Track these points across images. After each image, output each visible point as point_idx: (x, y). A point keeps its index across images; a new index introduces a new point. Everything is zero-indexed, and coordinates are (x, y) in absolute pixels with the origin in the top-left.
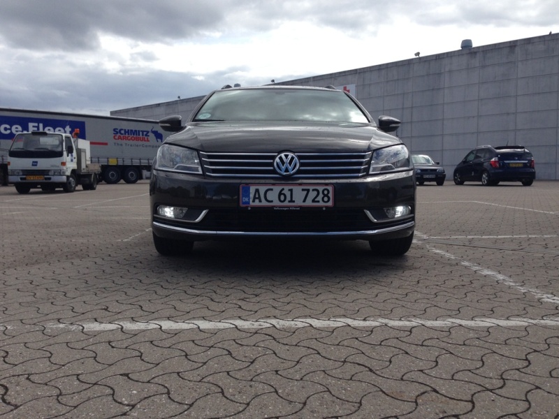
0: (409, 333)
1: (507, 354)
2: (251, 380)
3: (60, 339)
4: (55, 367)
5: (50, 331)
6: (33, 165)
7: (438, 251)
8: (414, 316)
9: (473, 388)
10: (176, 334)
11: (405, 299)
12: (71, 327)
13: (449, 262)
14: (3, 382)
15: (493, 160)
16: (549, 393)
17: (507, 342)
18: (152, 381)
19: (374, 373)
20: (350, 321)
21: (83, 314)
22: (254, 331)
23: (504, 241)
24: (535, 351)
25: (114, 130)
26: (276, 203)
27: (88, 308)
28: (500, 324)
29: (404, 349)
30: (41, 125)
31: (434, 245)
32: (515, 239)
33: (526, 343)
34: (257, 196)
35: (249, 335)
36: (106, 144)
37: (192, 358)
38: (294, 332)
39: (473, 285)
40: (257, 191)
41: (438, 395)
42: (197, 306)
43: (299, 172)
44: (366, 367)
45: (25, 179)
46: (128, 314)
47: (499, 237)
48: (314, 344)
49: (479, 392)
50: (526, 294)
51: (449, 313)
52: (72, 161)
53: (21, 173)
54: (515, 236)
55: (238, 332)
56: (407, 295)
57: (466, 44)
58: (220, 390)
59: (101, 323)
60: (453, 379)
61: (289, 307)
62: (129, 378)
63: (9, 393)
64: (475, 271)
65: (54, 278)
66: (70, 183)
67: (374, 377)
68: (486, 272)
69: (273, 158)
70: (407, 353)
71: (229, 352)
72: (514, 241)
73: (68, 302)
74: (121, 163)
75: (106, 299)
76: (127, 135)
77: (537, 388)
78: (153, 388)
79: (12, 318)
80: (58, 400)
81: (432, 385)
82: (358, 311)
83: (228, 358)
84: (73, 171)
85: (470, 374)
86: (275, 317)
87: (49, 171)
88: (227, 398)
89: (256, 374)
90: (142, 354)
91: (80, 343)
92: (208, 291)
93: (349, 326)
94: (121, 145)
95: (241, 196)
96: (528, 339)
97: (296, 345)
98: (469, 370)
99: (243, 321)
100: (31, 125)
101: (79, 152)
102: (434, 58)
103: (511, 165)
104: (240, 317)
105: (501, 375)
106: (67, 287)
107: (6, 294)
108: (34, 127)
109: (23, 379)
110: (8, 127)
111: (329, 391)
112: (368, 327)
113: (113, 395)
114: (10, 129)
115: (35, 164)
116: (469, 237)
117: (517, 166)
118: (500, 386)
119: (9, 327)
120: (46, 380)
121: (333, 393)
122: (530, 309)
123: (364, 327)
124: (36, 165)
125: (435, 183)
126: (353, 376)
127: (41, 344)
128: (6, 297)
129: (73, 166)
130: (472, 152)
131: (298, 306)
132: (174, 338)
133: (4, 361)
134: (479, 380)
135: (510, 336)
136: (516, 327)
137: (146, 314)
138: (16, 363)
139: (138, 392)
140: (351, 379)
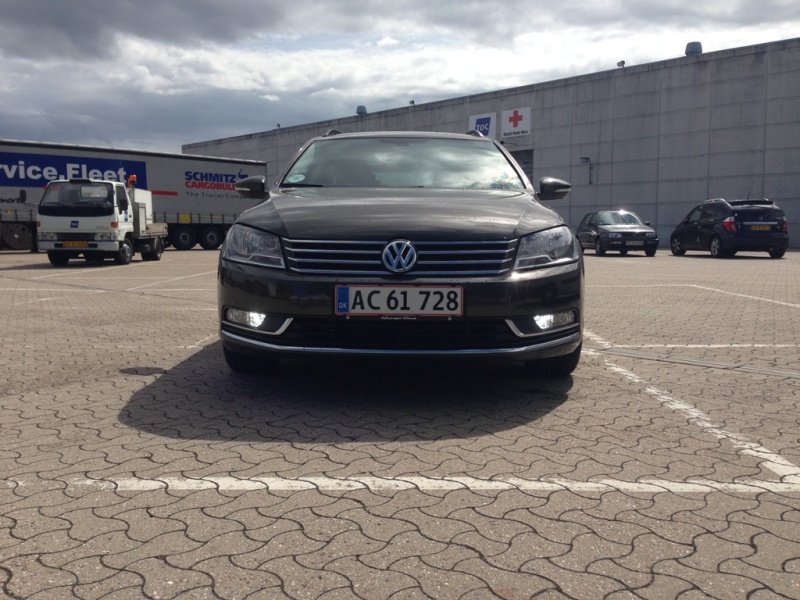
0: (545, 501)
1: (669, 536)
2: (323, 569)
3: (85, 502)
4: (74, 544)
5: (72, 489)
6: (72, 226)
7: (618, 370)
8: (559, 474)
9: (610, 586)
10: (236, 498)
11: (553, 448)
12: (101, 484)
13: (630, 388)
14: (6, 564)
15: (728, 220)
16: (708, 595)
17: (675, 516)
18: (194, 568)
19: (485, 561)
20: (470, 482)
21: (119, 464)
22: (339, 494)
23: (716, 353)
24: (709, 532)
25: (187, 174)
26: (384, 310)
27: (127, 455)
28: (673, 489)
29: (532, 525)
30: (84, 167)
31: (615, 358)
32: (734, 350)
33: (698, 519)
34: (358, 301)
35: (332, 500)
36: (175, 194)
37: (251, 534)
38: (392, 498)
39: (652, 427)
40: (358, 293)
41: (560, 595)
42: (270, 454)
43: (417, 267)
44: (476, 551)
45: (61, 245)
46: (178, 466)
47: (712, 346)
48: (416, 516)
49: (615, 591)
50: (723, 442)
51: (607, 470)
52: (126, 220)
53: (56, 238)
54: (734, 346)
55: (318, 495)
56: (557, 440)
57: (694, 49)
58: (279, 583)
59: (141, 478)
60: (586, 572)
61: (393, 458)
62: (166, 562)
63: (12, 580)
64: (662, 404)
65: (86, 407)
66: (124, 251)
67: (483, 566)
68: (678, 405)
69: (381, 248)
70: (535, 532)
71: (301, 525)
72: (732, 353)
73: (101, 445)
74: (196, 220)
75: (152, 443)
76: (204, 181)
77: (696, 587)
78: (195, 577)
79: (25, 470)
80: (73, 591)
81: (555, 581)
82: (485, 465)
83: (298, 536)
84: (128, 235)
85: (611, 564)
86: (371, 473)
87: (94, 234)
88: (287, 595)
89: (330, 559)
90: (187, 526)
91: (110, 508)
92: (289, 430)
93: (468, 488)
94: (197, 195)
95: (336, 300)
96: (704, 513)
97: (391, 517)
98: (611, 559)
99: (327, 479)
100: (70, 167)
101: (137, 207)
102: (646, 69)
103: (753, 228)
104: (324, 473)
105: (652, 568)
106: (103, 422)
107: (21, 431)
108: (74, 169)
109: (32, 560)
110: (38, 169)
111: (420, 587)
112: (493, 491)
113: (143, 586)
114: (41, 173)
115: (75, 224)
116: (669, 346)
117: (762, 229)
118: (645, 583)
119: (20, 483)
120: (61, 562)
121: (424, 590)
122: (720, 467)
123: (487, 491)
124: (76, 227)
125: (643, 253)
126: (456, 564)
127: (61, 510)
128: (22, 436)
129: (128, 227)
130: (697, 208)
131: (406, 456)
132: (233, 504)
133: (11, 533)
134: (620, 574)
135: (681, 508)
136: (693, 493)
137: (201, 465)
138: (25, 537)
139: (175, 583)
140: (452, 570)
